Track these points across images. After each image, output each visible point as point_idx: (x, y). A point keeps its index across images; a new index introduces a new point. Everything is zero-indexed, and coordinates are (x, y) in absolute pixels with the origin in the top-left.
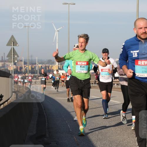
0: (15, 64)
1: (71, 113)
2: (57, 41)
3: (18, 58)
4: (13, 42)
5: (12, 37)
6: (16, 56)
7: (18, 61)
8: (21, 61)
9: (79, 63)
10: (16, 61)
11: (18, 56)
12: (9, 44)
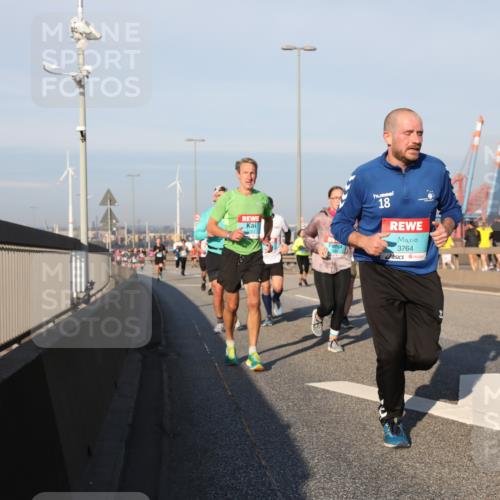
0: (113, 233)
3: (118, 225)
4: (109, 199)
5: (109, 192)
6: (115, 221)
7: (118, 229)
8: (123, 228)
9: (244, 219)
10: (114, 229)
11: (117, 221)
12: (103, 203)
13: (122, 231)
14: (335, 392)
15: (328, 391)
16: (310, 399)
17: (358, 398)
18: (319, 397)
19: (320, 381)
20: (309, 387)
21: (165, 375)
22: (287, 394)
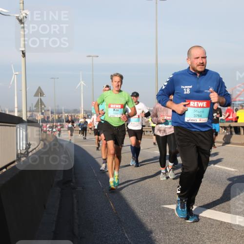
0: (42, 114)
1: (96, 159)
2: (82, 91)
3: (45, 108)
4: (39, 92)
5: (39, 88)
6: (43, 106)
7: (45, 111)
8: (48, 110)
10: (43, 111)
11: (45, 106)
12: (36, 95)
13: (48, 112)
16: (164, 215)
18: (170, 214)
19: (170, 204)
20: (164, 208)
21: (75, 201)
22: (149, 213)
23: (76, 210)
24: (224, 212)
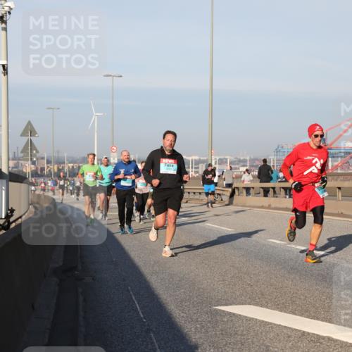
0: (33, 163)
3: (38, 155)
4: (30, 130)
5: (29, 123)
6: (34, 152)
7: (37, 159)
8: (43, 158)
10: (35, 159)
11: (37, 152)
12: (24, 134)
13: (42, 161)
14: (240, 315)
15: (234, 314)
16: (217, 322)
17: (263, 321)
18: (225, 319)
19: (226, 305)
20: (217, 310)
21: (81, 298)
22: (194, 317)
23: (81, 313)
24: (308, 317)
